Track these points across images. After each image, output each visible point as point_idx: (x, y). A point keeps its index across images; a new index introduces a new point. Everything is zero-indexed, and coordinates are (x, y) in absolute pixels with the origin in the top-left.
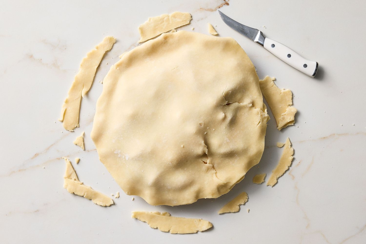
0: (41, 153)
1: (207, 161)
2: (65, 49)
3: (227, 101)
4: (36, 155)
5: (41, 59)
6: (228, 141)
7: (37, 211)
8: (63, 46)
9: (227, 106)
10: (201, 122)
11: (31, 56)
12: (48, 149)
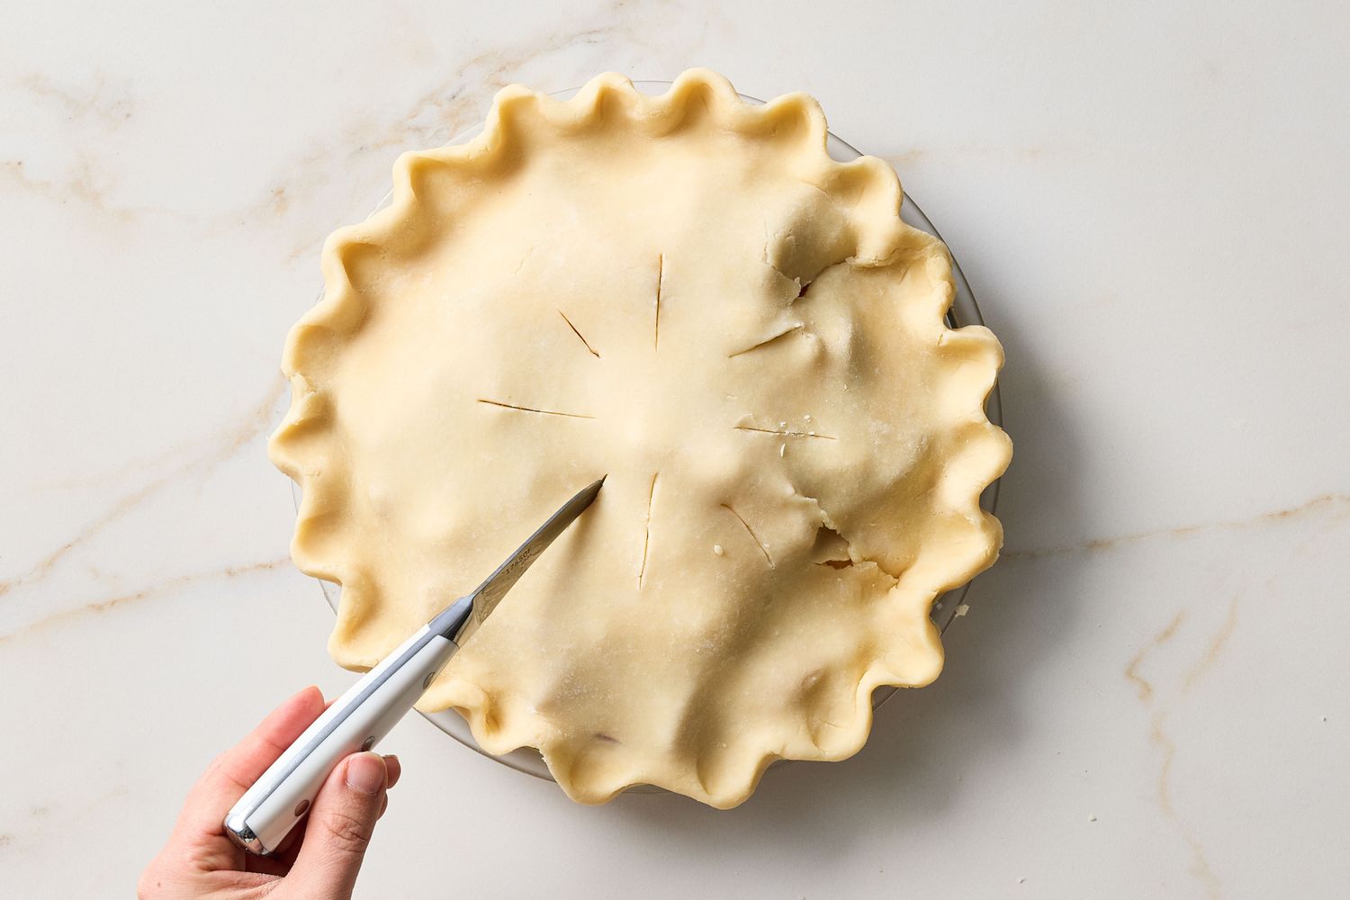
0: (20, 583)
1: (846, 553)
2: (128, 115)
3: (798, 278)
5: (20, 163)
6: (886, 429)
7: (1, 841)
8: (119, 103)
9: (804, 298)
10: (740, 419)
12: (51, 562)
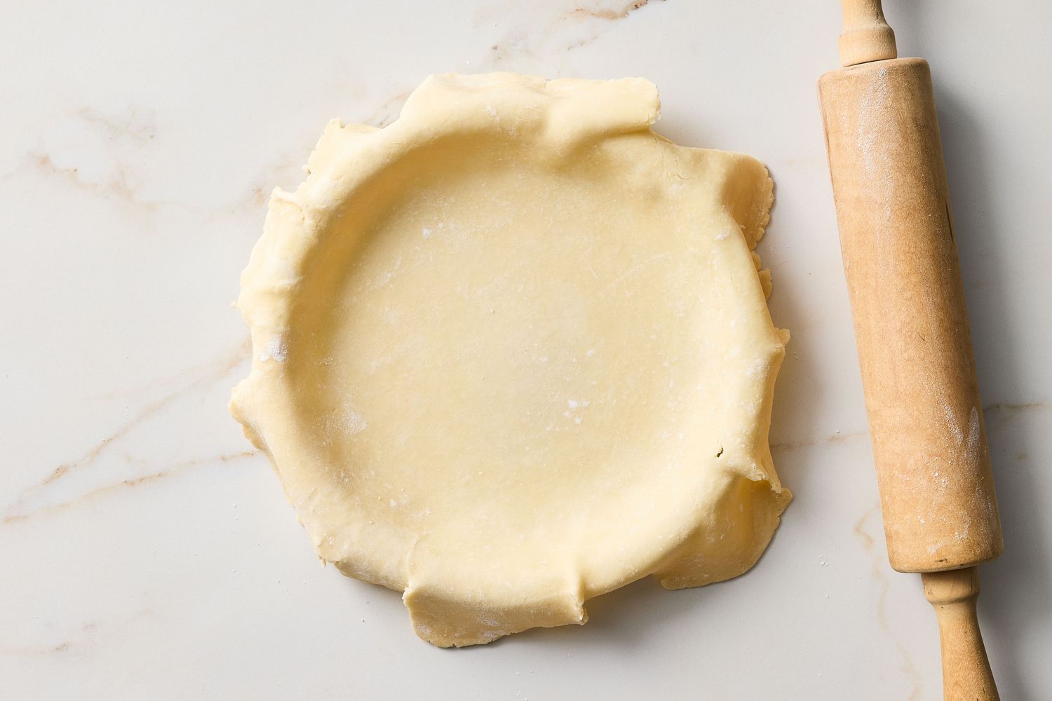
0: (75, 466)
2: (152, 137)
4: (61, 471)
5: (75, 170)
7: (62, 648)
8: (146, 128)
11: (45, 161)
12: (98, 452)
